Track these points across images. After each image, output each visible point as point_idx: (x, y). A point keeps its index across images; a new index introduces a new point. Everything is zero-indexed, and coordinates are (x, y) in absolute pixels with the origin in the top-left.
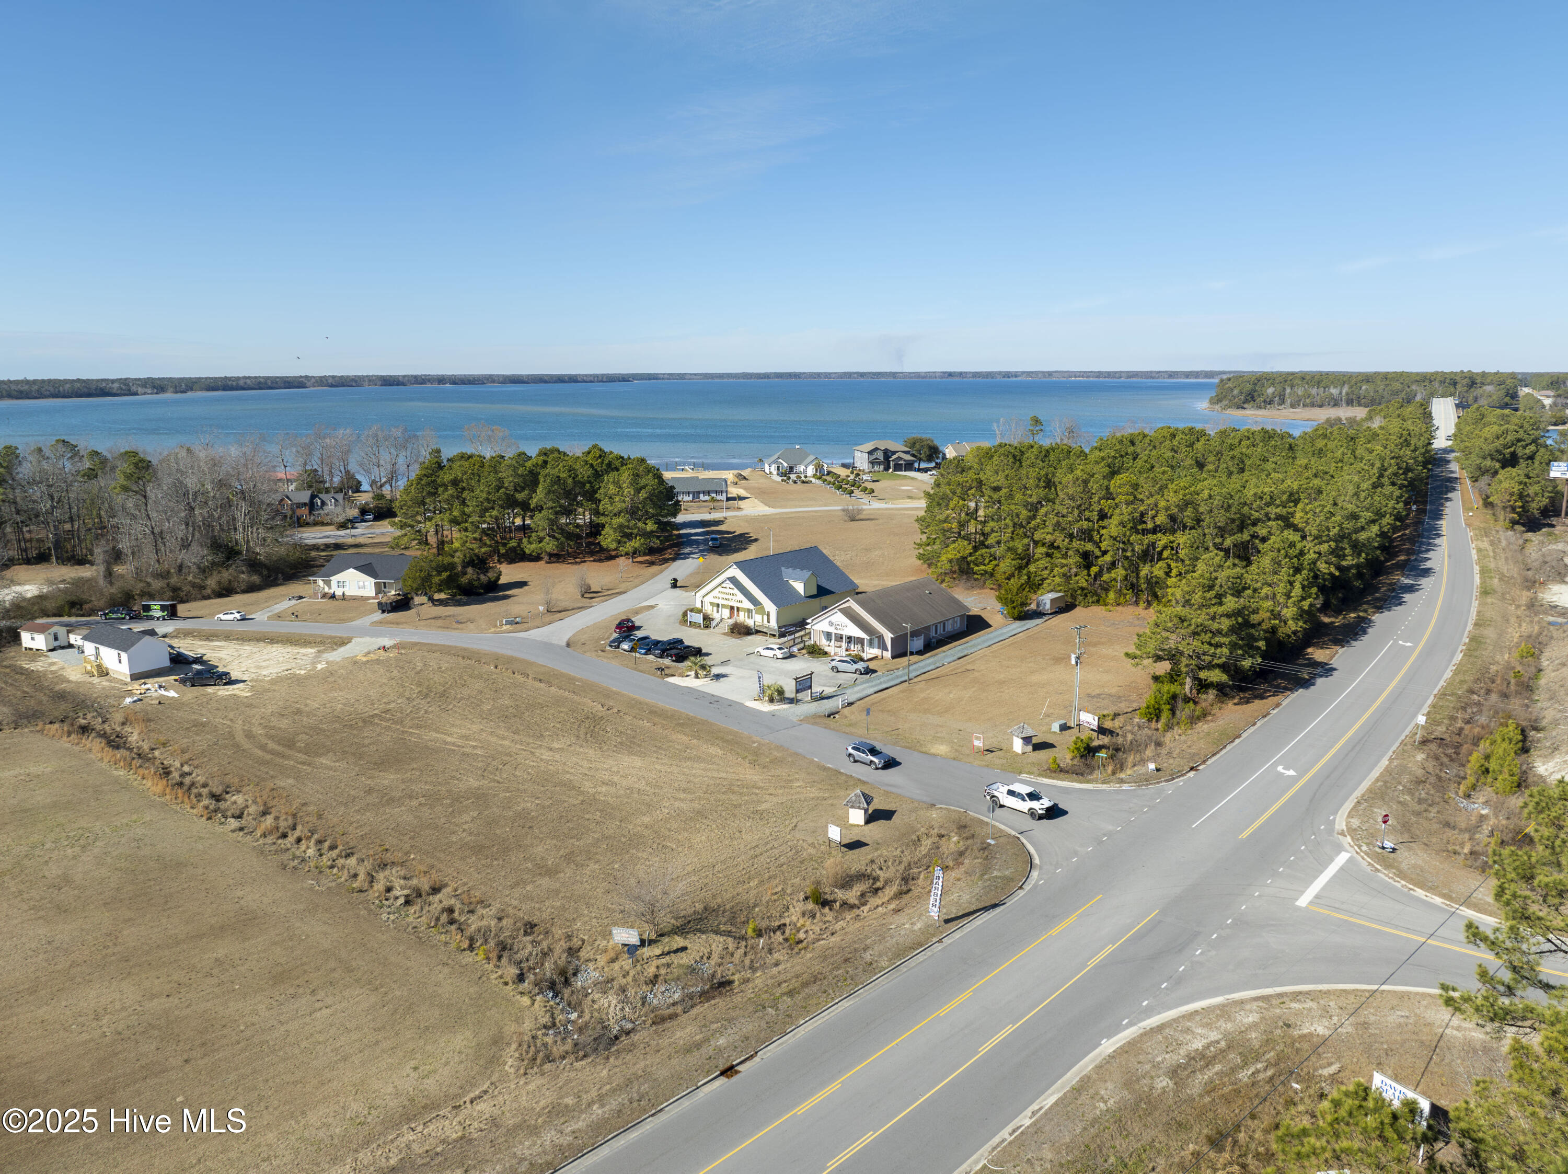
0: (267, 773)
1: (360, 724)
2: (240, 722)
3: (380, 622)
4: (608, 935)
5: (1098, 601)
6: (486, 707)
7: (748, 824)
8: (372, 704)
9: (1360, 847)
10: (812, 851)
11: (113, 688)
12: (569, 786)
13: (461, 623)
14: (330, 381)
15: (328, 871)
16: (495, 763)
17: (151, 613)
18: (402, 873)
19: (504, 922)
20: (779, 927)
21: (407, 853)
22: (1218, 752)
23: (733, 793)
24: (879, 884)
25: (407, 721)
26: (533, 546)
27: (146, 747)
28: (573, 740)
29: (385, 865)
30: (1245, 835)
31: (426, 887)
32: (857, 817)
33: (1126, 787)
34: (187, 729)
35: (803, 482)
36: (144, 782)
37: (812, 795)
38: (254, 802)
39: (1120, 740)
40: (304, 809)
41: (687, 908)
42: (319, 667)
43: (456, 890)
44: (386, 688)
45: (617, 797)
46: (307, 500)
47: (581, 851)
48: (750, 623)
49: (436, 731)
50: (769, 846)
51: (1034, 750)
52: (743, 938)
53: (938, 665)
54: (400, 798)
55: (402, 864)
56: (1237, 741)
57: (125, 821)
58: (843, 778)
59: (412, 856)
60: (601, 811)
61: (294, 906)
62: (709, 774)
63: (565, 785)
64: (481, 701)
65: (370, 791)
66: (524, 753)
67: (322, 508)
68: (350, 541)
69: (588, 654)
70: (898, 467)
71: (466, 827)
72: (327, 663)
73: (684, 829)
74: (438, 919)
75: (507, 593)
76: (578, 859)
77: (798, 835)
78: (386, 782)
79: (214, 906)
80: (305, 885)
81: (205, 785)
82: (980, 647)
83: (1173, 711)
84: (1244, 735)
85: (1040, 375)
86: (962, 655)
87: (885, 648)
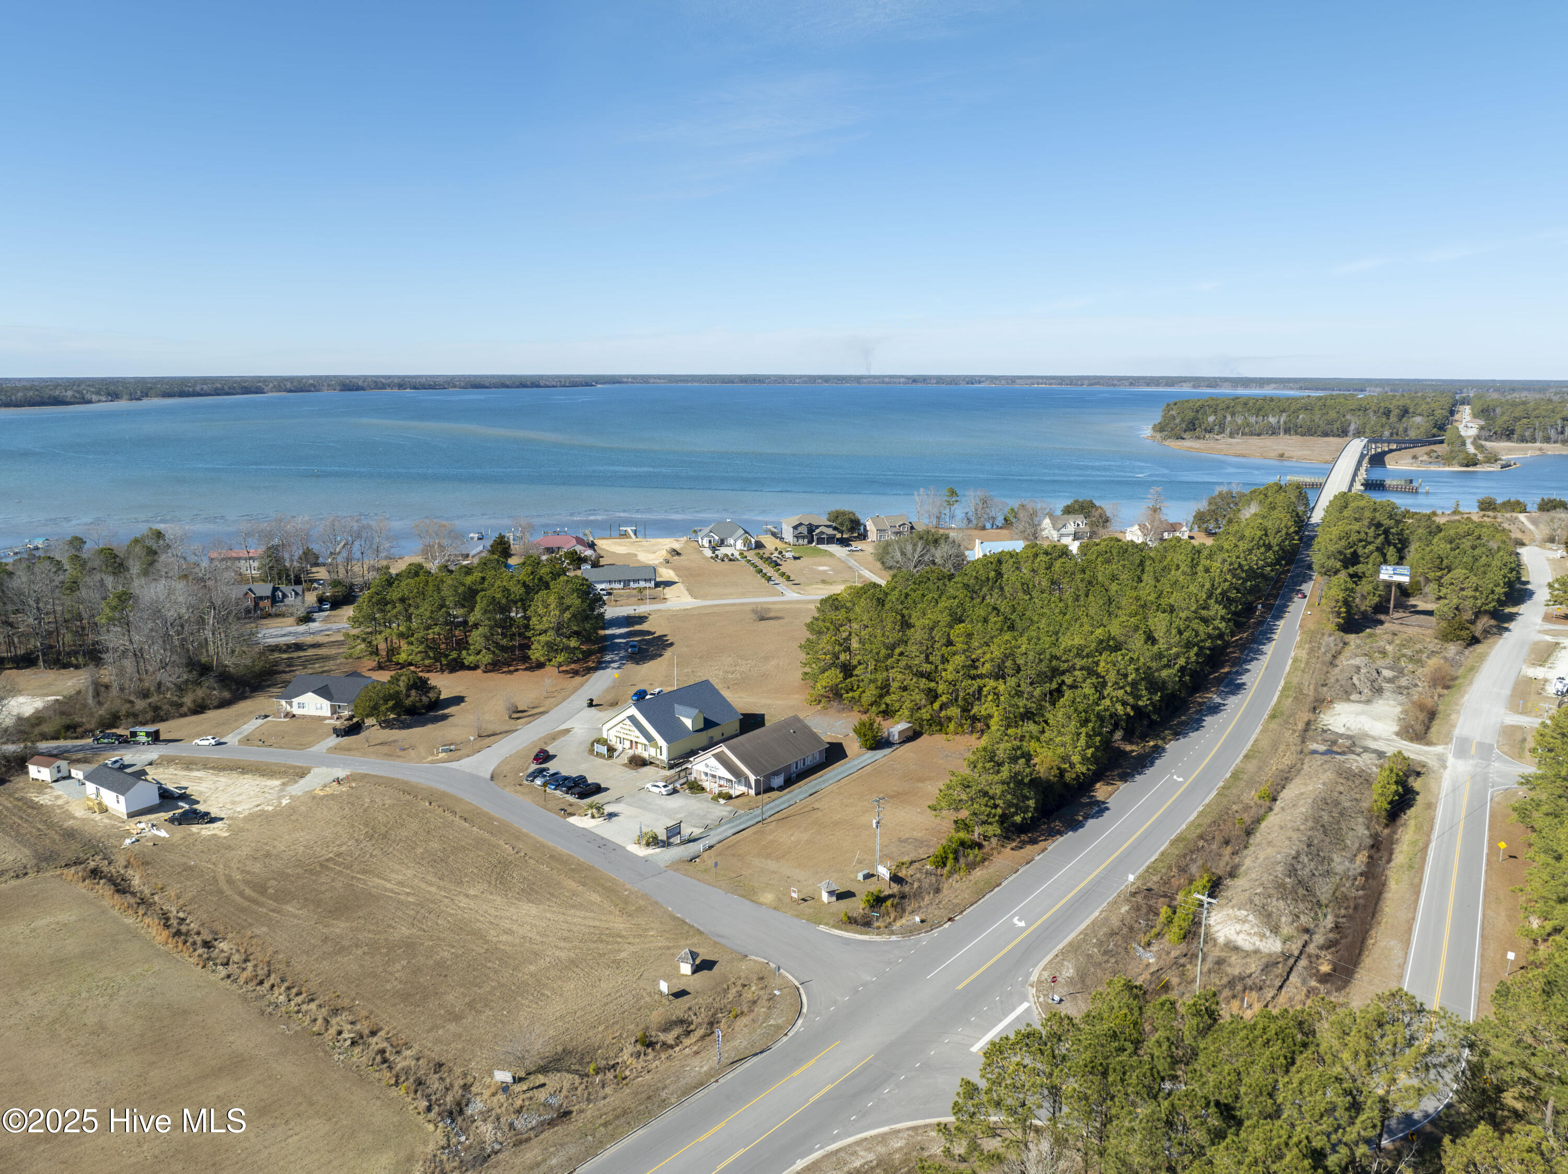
0: (246, 920)
1: (318, 869)
2: (222, 866)
3: (335, 749)
4: (491, 1075)
5: (941, 730)
6: (420, 850)
7: (607, 973)
8: (328, 847)
9: (1038, 997)
10: (648, 999)
11: (113, 826)
12: (478, 935)
13: (404, 750)
14: (289, 385)
15: (295, 1015)
16: (422, 911)
17: (137, 738)
18: (350, 1018)
19: (421, 1062)
20: (613, 1066)
21: (354, 1000)
22: (976, 902)
23: (602, 942)
24: (692, 1027)
25: (356, 867)
26: (472, 658)
27: (147, 891)
28: (486, 886)
29: (337, 1010)
30: (960, 987)
31: (366, 1032)
32: (686, 969)
33: (894, 938)
34: (179, 873)
35: (731, 560)
36: (150, 930)
37: (660, 944)
38: (238, 951)
39: (906, 889)
40: (275, 956)
41: (548, 1051)
42: (285, 802)
43: (388, 1033)
44: (339, 829)
45: (513, 946)
46: (269, 593)
47: (481, 999)
48: (645, 755)
49: (378, 876)
50: (619, 994)
51: (838, 899)
52: (587, 1075)
53: (791, 803)
54: (350, 946)
55: (350, 1009)
56: (997, 889)
57: (139, 970)
58: (686, 928)
59: (357, 1002)
60: (500, 960)
61: (271, 1050)
62: (586, 922)
63: (475, 934)
64: (416, 844)
65: (326, 940)
66: (446, 900)
67: (282, 601)
68: (309, 640)
69: (507, 789)
70: (821, 541)
71: (397, 975)
72: (291, 797)
73: (560, 978)
74: (374, 1059)
75: (446, 711)
76: (478, 1006)
77: (642, 984)
78: (338, 930)
79: (213, 1050)
80: (279, 1030)
81: (198, 933)
82: (830, 782)
83: (956, 859)
84: (1003, 884)
85: (1003, 382)
86: (814, 791)
87: (750, 787)
